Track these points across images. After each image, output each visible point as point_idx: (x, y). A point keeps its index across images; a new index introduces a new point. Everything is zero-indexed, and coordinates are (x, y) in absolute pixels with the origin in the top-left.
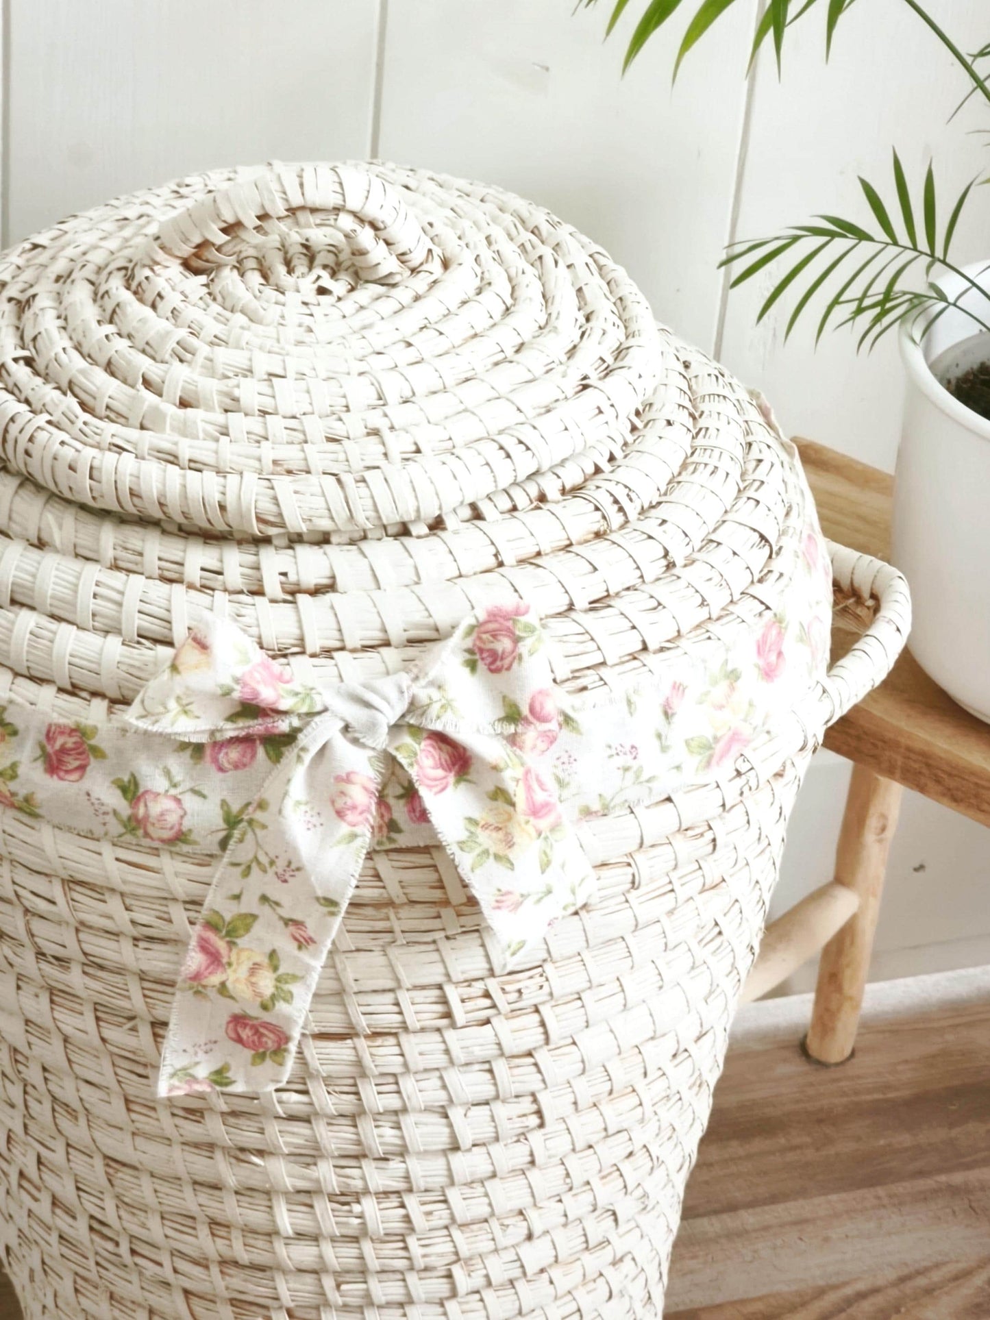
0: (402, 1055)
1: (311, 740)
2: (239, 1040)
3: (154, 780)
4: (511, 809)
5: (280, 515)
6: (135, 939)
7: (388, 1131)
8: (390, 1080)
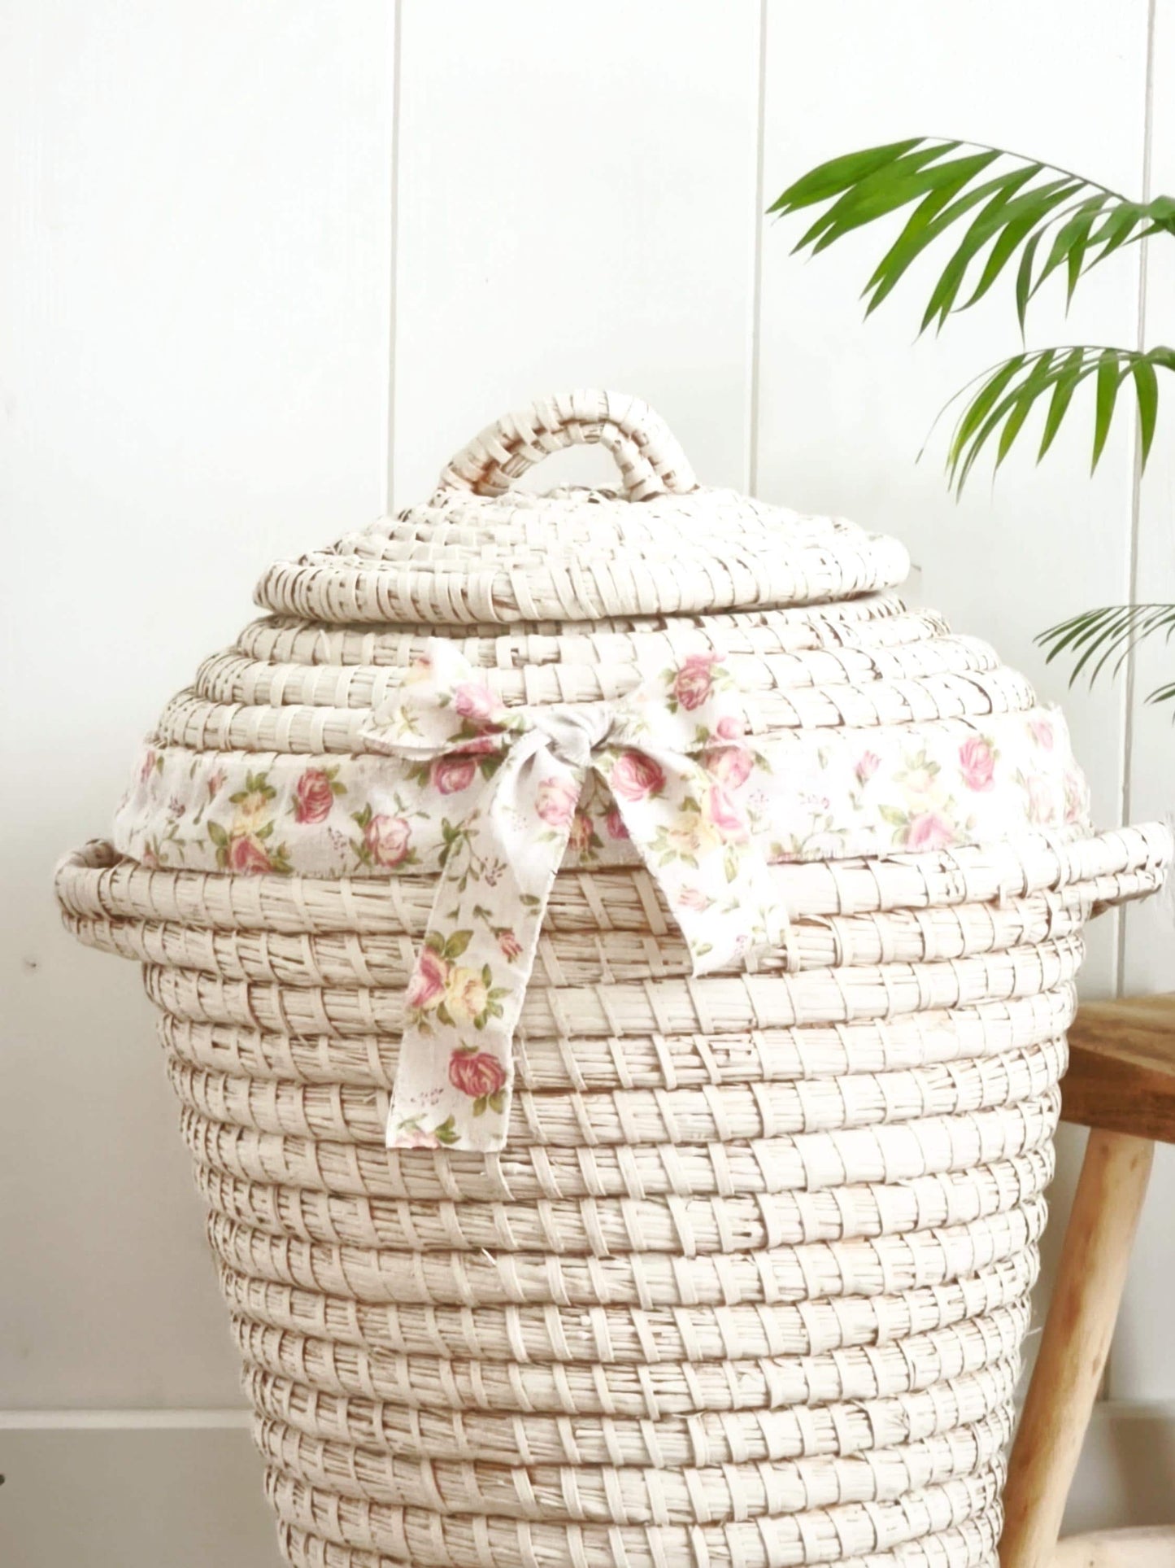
0: (617, 1114)
1: (520, 752)
2: (461, 1085)
3: (384, 803)
4: (696, 814)
5: (513, 595)
6: (372, 989)
7: (610, 1216)
8: (610, 1152)
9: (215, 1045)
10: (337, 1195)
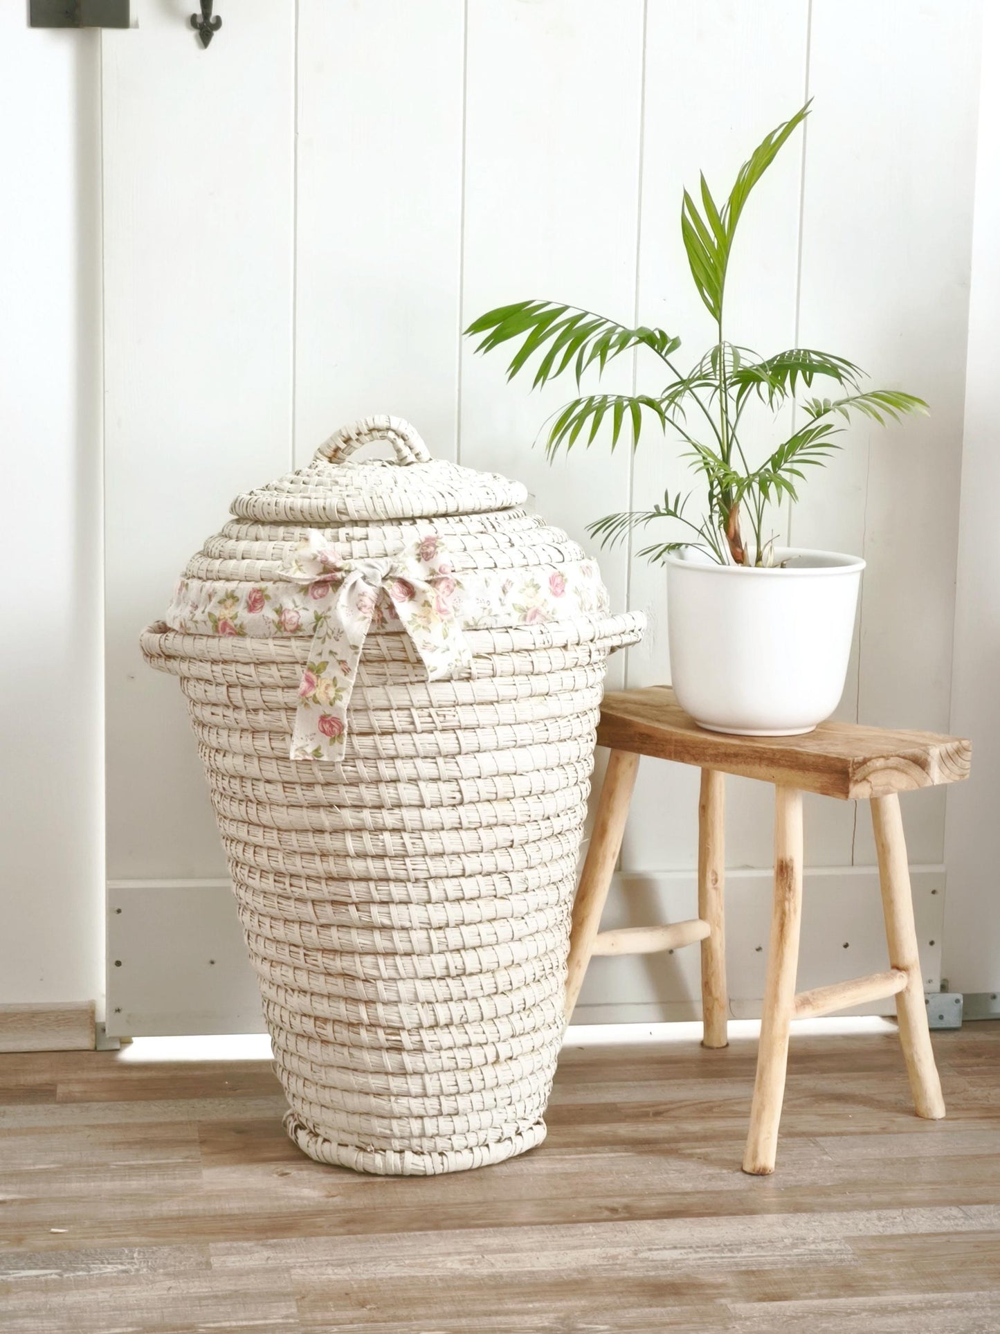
0: (394, 744)
1: (349, 581)
2: (324, 732)
3: (288, 604)
4: (429, 608)
5: (346, 509)
6: (283, 688)
7: (392, 791)
8: (391, 761)
9: (213, 714)
10: (268, 781)
